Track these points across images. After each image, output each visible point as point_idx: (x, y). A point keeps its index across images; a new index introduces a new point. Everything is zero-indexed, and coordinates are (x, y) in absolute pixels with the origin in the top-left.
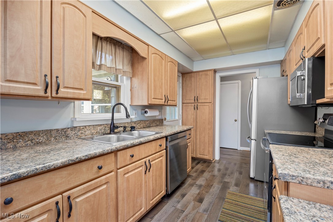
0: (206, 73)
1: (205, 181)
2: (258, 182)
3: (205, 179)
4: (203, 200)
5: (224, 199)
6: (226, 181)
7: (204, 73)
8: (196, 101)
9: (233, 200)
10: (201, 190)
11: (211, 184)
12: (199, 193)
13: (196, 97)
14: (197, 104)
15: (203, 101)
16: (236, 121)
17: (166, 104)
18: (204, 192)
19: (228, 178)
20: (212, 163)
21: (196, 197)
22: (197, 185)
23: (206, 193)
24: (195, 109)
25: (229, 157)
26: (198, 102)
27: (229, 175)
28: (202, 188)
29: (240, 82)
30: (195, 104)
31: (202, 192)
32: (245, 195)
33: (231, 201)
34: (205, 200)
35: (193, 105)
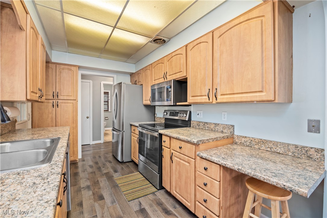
0: (69, 67)
1: (88, 181)
2: (127, 163)
3: (86, 179)
4: (103, 197)
5: (117, 186)
6: (105, 172)
7: (66, 67)
8: (55, 97)
9: (124, 183)
10: (93, 189)
11: (97, 180)
12: (93, 193)
13: (55, 93)
14: (57, 101)
15: (65, 98)
16: (88, 118)
17: (40, 100)
18: (96, 190)
19: (105, 169)
20: (77, 163)
21: (94, 198)
22: (83, 188)
23: (100, 190)
24: (54, 107)
25: (89, 153)
26: (59, 98)
27: (104, 167)
28: (92, 188)
29: (91, 81)
30: (54, 101)
31: (95, 191)
32: (127, 175)
33: (123, 184)
34: (104, 195)
35: (51, 101)
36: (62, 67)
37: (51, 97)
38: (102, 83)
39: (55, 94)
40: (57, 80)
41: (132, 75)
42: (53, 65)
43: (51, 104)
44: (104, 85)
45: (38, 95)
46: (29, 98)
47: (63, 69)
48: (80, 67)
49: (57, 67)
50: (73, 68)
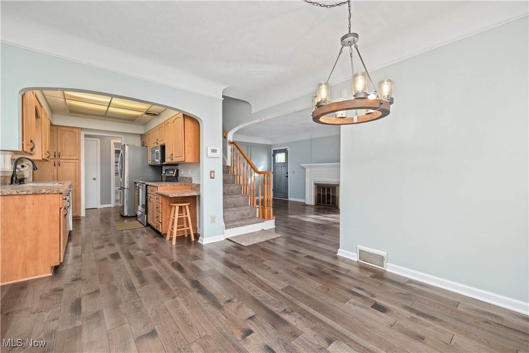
0: (72, 129)
7: (69, 129)
8: (56, 157)
14: (59, 160)
30: (56, 160)
35: (53, 161)
36: (64, 129)
37: (52, 157)
38: (112, 142)
39: (56, 154)
40: (58, 141)
41: (141, 135)
42: (54, 127)
43: (53, 164)
44: (114, 143)
45: (47, 156)
46: (43, 158)
47: (65, 131)
48: (82, 129)
49: (58, 130)
50: (75, 130)
